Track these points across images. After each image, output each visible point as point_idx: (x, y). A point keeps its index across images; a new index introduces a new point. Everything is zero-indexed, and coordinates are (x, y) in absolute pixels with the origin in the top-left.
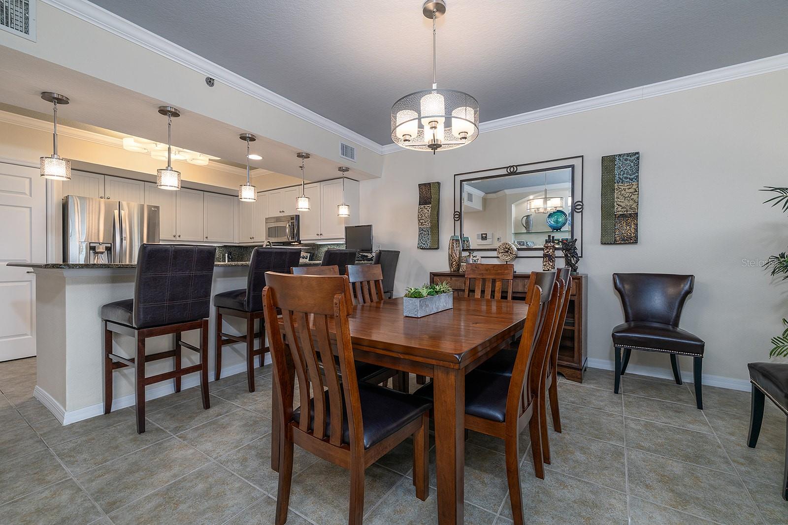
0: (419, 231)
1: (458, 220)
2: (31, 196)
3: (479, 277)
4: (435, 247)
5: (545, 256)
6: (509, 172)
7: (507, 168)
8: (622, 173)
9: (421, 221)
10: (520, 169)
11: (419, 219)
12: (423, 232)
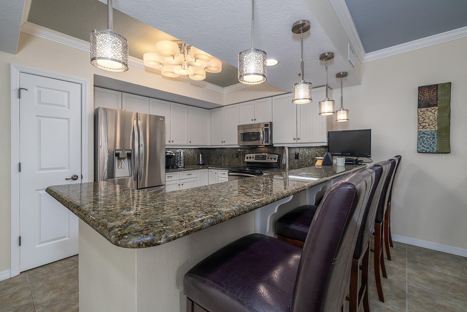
0: (419, 135)
2: (69, 109)
9: (423, 124)
11: (420, 122)
12: (425, 135)
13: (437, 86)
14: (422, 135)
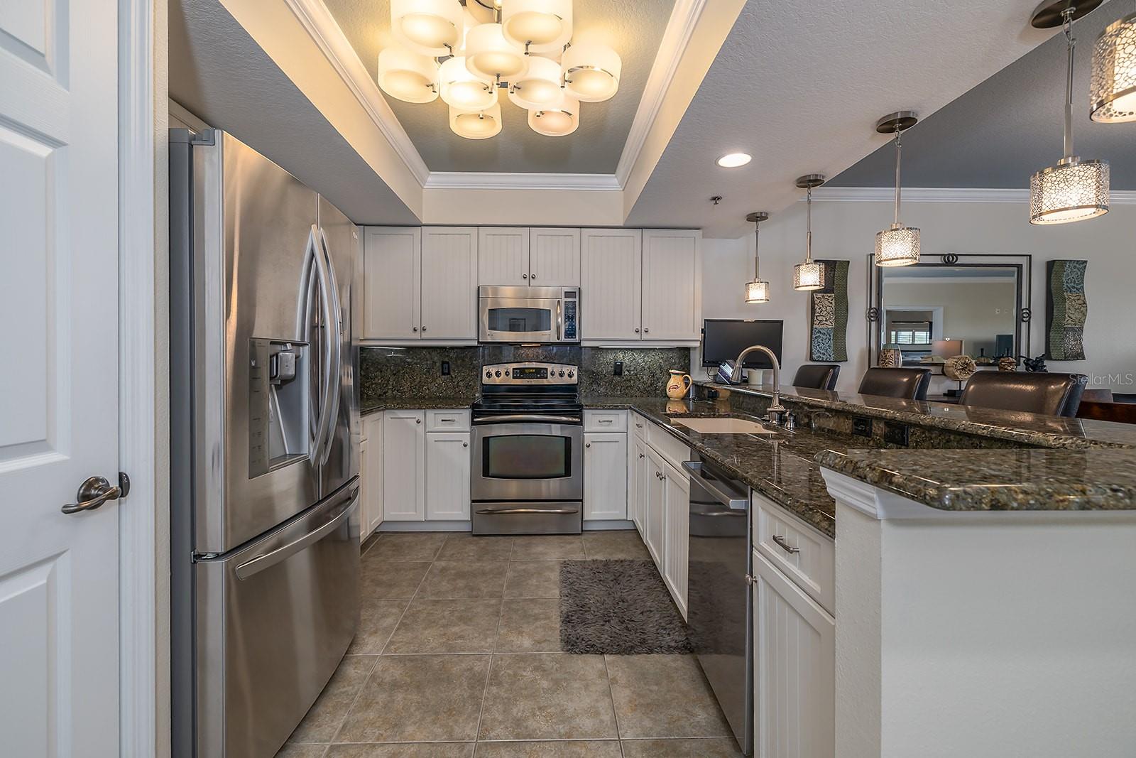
0: (813, 333)
1: (875, 320)
4: (843, 357)
6: (947, 261)
8: (1069, 281)
10: (961, 260)
11: (816, 314)
12: (821, 335)
13: (835, 263)
14: (818, 335)
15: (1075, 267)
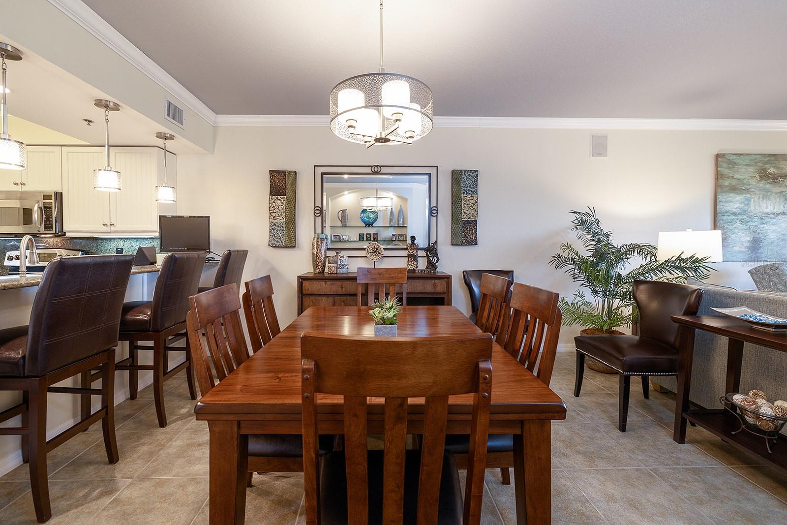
0: (270, 226)
1: (319, 216)
3: (372, 282)
4: (291, 244)
5: (409, 256)
6: (373, 171)
7: (372, 166)
8: (466, 186)
9: (273, 214)
10: (384, 170)
11: (271, 212)
12: (276, 227)
13: (284, 172)
14: (274, 227)
15: (469, 175)
